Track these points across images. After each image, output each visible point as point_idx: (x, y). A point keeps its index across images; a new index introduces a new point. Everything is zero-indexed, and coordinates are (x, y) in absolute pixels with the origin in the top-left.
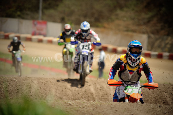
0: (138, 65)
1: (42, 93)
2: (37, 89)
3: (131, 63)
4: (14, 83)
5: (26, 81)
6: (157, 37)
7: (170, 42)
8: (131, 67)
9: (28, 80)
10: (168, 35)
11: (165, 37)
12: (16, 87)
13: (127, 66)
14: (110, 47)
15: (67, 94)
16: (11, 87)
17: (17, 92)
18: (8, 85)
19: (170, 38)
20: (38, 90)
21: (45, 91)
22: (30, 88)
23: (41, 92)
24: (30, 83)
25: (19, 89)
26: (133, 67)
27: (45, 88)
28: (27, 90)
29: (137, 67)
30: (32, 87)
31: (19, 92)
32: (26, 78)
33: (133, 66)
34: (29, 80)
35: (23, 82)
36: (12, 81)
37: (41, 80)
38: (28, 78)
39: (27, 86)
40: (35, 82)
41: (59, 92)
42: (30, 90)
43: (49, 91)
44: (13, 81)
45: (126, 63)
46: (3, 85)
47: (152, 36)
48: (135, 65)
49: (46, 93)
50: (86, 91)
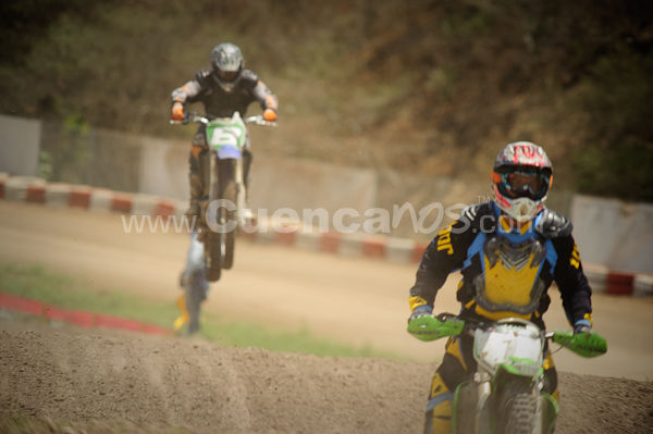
6: (412, 180)
10: (454, 174)
11: (442, 184)
15: (58, 397)
19: (458, 187)
41: (27, 390)
50: (131, 387)
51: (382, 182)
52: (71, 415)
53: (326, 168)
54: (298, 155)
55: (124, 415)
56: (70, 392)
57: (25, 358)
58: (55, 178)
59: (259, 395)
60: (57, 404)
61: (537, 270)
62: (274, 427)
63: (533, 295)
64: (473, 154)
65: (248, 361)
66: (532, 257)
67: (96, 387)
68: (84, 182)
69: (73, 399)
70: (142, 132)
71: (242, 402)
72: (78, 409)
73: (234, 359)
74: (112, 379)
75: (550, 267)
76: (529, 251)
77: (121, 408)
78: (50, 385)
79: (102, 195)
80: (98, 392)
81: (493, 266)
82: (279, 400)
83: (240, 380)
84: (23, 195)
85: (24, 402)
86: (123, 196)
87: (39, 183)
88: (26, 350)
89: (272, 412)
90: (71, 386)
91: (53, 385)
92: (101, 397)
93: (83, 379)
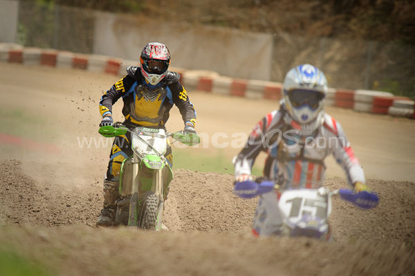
6: (301, 40)
7: (338, 57)
10: (332, 35)
11: (324, 41)
15: (35, 209)
19: (337, 44)
41: (12, 204)
47: (286, 37)
50: (90, 200)
51: (277, 41)
52: (46, 222)
53: (235, 32)
54: (213, 22)
55: (85, 222)
57: (9, 180)
58: (30, 43)
59: (186, 204)
60: (34, 213)
61: (161, 102)
62: (199, 229)
63: (159, 113)
64: (348, 20)
65: (178, 179)
66: (159, 95)
67: (64, 201)
68: (52, 46)
69: (47, 210)
70: (94, 7)
71: (174, 210)
72: (51, 217)
74: (75, 194)
75: (169, 100)
76: (158, 92)
77: (83, 216)
78: (29, 199)
79: (65, 56)
80: (65, 204)
81: (139, 99)
82: (202, 209)
84: (6, 57)
85: (10, 213)
86: (81, 56)
87: (18, 48)
88: (10, 174)
89: (197, 217)
90: (45, 200)
91: (32, 200)
92: (67, 208)
93: (53, 195)
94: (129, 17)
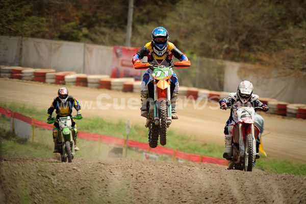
0: (166, 52)
1: (131, 198)
2: (121, 189)
3: (158, 52)
4: (75, 175)
5: (98, 172)
8: (159, 56)
9: (103, 171)
12: (79, 184)
13: (154, 55)
14: (273, 102)
15: (183, 200)
16: (67, 183)
17: (80, 195)
18: (63, 179)
20: (123, 191)
21: (138, 193)
22: (107, 185)
23: (129, 194)
24: (108, 176)
25: (83, 188)
26: (161, 56)
27: (138, 186)
28: (101, 191)
29: (165, 55)
30: (111, 184)
31: (84, 194)
32: (99, 164)
33: (160, 54)
34: (104, 169)
35: (93, 174)
36: (69, 170)
37: (129, 170)
38: (103, 165)
39: (101, 181)
40: (118, 173)
41: (167, 196)
42: (106, 191)
43: (146, 192)
44: (73, 171)
45: (152, 52)
46: (52, 179)
48: (163, 54)
49: (139, 197)
50: (222, 194)
56: (190, 197)
57: (165, 179)
59: (289, 198)
65: (283, 180)
67: (203, 195)
68: (194, 86)
69: (192, 201)
70: (224, 59)
73: (276, 179)
74: (211, 191)
78: (179, 193)
79: (204, 93)
80: (204, 197)
82: (301, 202)
83: (280, 191)
88: (166, 175)
90: (190, 194)
91: (181, 194)
92: (206, 200)
93: (196, 191)
94: (249, 66)
